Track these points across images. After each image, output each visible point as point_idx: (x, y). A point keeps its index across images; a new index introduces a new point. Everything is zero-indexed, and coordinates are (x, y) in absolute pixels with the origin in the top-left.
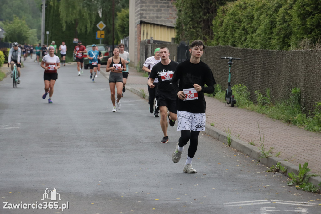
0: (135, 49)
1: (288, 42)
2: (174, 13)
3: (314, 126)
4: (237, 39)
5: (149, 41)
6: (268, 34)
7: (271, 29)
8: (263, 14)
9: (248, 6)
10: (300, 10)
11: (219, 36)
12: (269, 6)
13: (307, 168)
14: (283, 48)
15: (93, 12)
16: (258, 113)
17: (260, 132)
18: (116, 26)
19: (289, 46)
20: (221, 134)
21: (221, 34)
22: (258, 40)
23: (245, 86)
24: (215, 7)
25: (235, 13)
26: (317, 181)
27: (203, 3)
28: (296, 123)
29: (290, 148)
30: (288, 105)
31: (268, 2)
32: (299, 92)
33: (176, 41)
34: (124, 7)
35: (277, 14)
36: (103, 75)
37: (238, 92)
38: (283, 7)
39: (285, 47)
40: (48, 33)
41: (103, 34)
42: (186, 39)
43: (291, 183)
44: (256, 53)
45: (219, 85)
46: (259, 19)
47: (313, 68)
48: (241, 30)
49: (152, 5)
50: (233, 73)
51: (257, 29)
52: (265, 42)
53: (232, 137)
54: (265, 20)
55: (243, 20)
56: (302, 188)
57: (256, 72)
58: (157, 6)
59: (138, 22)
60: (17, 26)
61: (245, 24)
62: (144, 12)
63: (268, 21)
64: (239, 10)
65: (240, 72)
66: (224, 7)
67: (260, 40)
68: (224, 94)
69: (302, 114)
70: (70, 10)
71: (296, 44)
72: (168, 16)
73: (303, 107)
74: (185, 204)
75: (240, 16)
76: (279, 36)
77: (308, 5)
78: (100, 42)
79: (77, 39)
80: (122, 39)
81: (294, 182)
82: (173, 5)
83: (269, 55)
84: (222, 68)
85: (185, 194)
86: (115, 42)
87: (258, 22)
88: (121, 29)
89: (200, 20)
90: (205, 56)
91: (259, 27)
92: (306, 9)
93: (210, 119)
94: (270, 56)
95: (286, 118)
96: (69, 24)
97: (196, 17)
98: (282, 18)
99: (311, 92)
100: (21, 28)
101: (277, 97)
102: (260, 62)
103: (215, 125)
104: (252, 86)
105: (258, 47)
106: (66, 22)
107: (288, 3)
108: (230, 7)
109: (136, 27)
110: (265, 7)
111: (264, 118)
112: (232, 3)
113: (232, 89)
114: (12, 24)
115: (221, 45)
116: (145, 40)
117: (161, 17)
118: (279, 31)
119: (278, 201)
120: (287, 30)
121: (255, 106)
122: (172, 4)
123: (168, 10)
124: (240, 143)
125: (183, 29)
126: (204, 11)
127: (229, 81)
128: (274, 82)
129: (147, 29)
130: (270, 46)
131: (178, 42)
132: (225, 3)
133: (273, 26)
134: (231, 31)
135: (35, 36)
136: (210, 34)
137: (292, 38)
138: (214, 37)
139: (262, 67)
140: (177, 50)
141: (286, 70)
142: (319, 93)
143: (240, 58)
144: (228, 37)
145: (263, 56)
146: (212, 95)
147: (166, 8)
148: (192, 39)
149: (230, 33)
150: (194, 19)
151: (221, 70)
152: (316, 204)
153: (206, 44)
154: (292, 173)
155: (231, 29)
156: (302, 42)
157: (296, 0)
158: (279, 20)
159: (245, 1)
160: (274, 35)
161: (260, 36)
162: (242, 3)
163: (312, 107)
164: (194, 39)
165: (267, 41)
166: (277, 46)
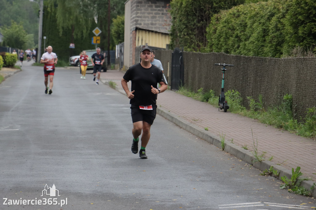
0: (130, 54)
1: (280, 50)
2: (168, 20)
3: (306, 131)
4: (230, 46)
6: (261, 41)
7: (264, 36)
8: (255, 23)
9: (241, 15)
10: (292, 18)
11: (212, 43)
12: (262, 14)
13: (299, 172)
14: (275, 55)
15: (90, 19)
16: (250, 118)
17: (254, 137)
18: (112, 32)
19: (282, 53)
20: (215, 138)
21: (214, 41)
22: (251, 47)
23: (238, 92)
24: (209, 15)
25: (229, 21)
26: (309, 185)
27: (197, 11)
28: (288, 128)
29: (282, 153)
30: (279, 110)
31: (261, 11)
32: (290, 99)
33: (170, 47)
34: (119, 13)
35: (270, 22)
37: (231, 97)
38: (276, 16)
39: (277, 55)
40: (45, 38)
41: (98, 40)
42: (180, 45)
43: (284, 187)
44: (249, 60)
45: (212, 91)
46: (253, 27)
47: (305, 75)
48: (234, 38)
49: (148, 12)
50: (226, 79)
51: (250, 36)
52: (258, 49)
53: (226, 142)
54: (258, 28)
55: (236, 28)
56: (294, 191)
57: (249, 78)
58: (152, 13)
59: (133, 28)
60: (15, 31)
61: (238, 32)
62: (139, 19)
63: (261, 29)
64: (233, 18)
65: (233, 79)
66: (218, 15)
67: (253, 47)
68: (217, 99)
69: (293, 120)
70: (67, 15)
71: (288, 52)
72: (163, 23)
73: (294, 113)
74: (181, 205)
75: (233, 24)
76: (272, 43)
77: (300, 14)
79: (73, 44)
80: (118, 45)
81: (286, 185)
82: (168, 12)
83: (261, 62)
84: (216, 74)
85: (181, 196)
86: (111, 48)
87: (250, 30)
88: (116, 35)
89: (194, 28)
90: (199, 62)
91: (252, 35)
92: (299, 18)
93: (204, 124)
94: (263, 63)
95: (278, 123)
96: (66, 29)
97: (190, 24)
98: (275, 27)
99: (302, 98)
100: (19, 33)
101: (269, 103)
102: (253, 69)
103: (209, 129)
104: (244, 92)
105: (251, 54)
106: (63, 28)
107: (281, 12)
108: (223, 15)
109: (131, 33)
110: (258, 16)
111: (257, 123)
112: (225, 11)
113: (225, 94)
114: (9, 28)
115: (214, 52)
116: (140, 46)
117: (155, 24)
118: (271, 39)
119: (271, 203)
120: (279, 38)
121: (248, 111)
122: (166, 11)
123: (163, 17)
124: (233, 147)
125: (178, 36)
126: (198, 19)
127: (222, 87)
128: (267, 88)
129: (142, 35)
130: (263, 53)
131: (172, 49)
132: (218, 11)
133: (266, 34)
134: (224, 38)
135: (32, 41)
136: (204, 41)
137: (284, 46)
138: (207, 44)
139: (255, 73)
140: (171, 56)
141: (278, 77)
142: (310, 100)
143: (233, 64)
144: (221, 45)
145: (256, 63)
146: (205, 100)
147: (161, 15)
148: (186, 46)
149: (223, 40)
150: (188, 26)
151: (214, 76)
152: (308, 207)
153: (200, 50)
154: (285, 177)
155: (224, 36)
156: (295, 50)
157: (289, 9)
158: (272, 28)
159: (238, 10)
160: (266, 43)
161: (253, 44)
162: (235, 11)
163: (303, 113)
164: (188, 46)
165: (260, 48)
166: (270, 53)
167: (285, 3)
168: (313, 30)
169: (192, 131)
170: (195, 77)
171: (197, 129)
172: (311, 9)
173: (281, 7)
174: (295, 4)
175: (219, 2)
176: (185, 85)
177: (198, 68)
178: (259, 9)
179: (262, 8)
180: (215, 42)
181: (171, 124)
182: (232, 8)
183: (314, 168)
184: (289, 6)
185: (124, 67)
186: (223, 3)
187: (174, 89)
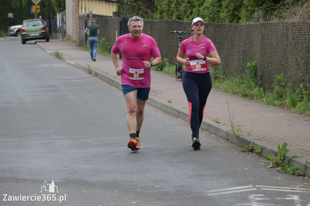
0: (73, 23)
1: (238, 15)
3: (274, 100)
4: (182, 12)
5: (88, 16)
6: (217, 7)
11: (162, 9)
13: (286, 149)
14: (233, 20)
18: (52, 1)
19: (239, 18)
20: (181, 111)
21: (165, 7)
22: (206, 13)
26: (300, 163)
28: (254, 97)
29: (257, 126)
30: (243, 78)
32: (254, 66)
33: (117, 15)
36: (43, 50)
39: (235, 20)
41: (38, 9)
42: (127, 12)
43: (271, 165)
45: (166, 59)
47: (270, 41)
48: (186, 4)
51: (203, 2)
52: (213, 15)
56: (283, 170)
67: (208, 13)
68: (174, 68)
69: (259, 88)
73: (259, 81)
76: (229, 8)
78: (36, 16)
79: (12, 14)
80: (59, 13)
81: (273, 164)
84: (169, 42)
86: (51, 16)
88: (57, 4)
90: (149, 30)
93: (165, 95)
94: (221, 29)
95: (242, 92)
99: (268, 65)
101: (230, 71)
102: (211, 36)
103: (172, 101)
105: (207, 20)
111: (219, 92)
116: (84, 14)
118: (228, 4)
120: (236, 3)
125: (124, 3)
128: (227, 55)
129: (85, 3)
131: (119, 16)
134: (175, 5)
136: (152, 8)
137: (242, 10)
138: (157, 11)
140: (119, 24)
141: (239, 44)
142: (277, 67)
143: (188, 31)
144: (172, 11)
145: (214, 29)
146: (159, 69)
148: (134, 13)
149: (174, 6)
151: (167, 44)
152: (305, 189)
153: (148, 17)
154: (271, 155)
155: (175, 2)
160: (223, 8)
161: (208, 10)
163: (269, 81)
164: (136, 13)
165: (215, 14)
166: (227, 19)
169: (153, 104)
171: (159, 101)
180: (165, 8)
183: (298, 142)
185: (67, 36)
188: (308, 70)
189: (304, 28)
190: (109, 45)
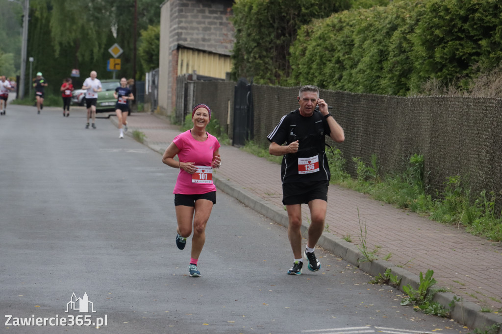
0: (168, 88)
1: (406, 84)
2: (230, 34)
3: (444, 213)
4: (327, 77)
5: (190, 77)
6: (376, 70)
7: (380, 62)
8: (367, 40)
9: (345, 26)
11: (299, 71)
12: (378, 27)
13: (432, 279)
14: (398, 92)
15: (104, 30)
16: (357, 192)
17: (361, 222)
19: (408, 89)
21: (303, 68)
23: (338, 150)
24: (295, 26)
25: (326, 36)
26: (446, 300)
27: (276, 21)
28: (417, 208)
29: (405, 248)
30: (404, 180)
31: (376, 21)
32: (421, 161)
33: (232, 77)
34: (151, 22)
35: (390, 39)
38: (399, 29)
39: (401, 91)
40: (31, 59)
41: (118, 64)
42: (248, 74)
43: (407, 302)
44: (356, 98)
46: (363, 46)
47: (445, 124)
48: (333, 64)
49: (197, 20)
51: (358, 62)
52: (370, 82)
54: (372, 49)
55: (337, 47)
56: (423, 309)
57: (356, 128)
58: (204, 23)
59: (174, 46)
61: (341, 54)
62: (184, 31)
63: (376, 50)
64: (332, 32)
66: (309, 26)
67: (363, 78)
69: (425, 195)
70: (68, 24)
71: (418, 87)
72: (221, 38)
73: (427, 185)
74: (242, 330)
75: (332, 42)
77: (438, 27)
78: (114, 75)
79: (77, 71)
80: (149, 72)
81: (411, 300)
82: (229, 21)
83: (376, 102)
85: (242, 315)
86: (137, 76)
87: (359, 52)
88: (146, 57)
89: (270, 46)
90: (277, 102)
91: (362, 59)
92: (435, 33)
94: (378, 103)
95: (401, 200)
96: (66, 46)
97: (264, 40)
98: (397, 47)
99: (440, 161)
101: (388, 168)
102: (363, 114)
104: (349, 151)
105: (360, 90)
106: (61, 44)
107: (407, 24)
108: (317, 27)
109: (170, 54)
110: (372, 29)
111: (368, 200)
112: (320, 20)
116: (185, 75)
117: (209, 40)
118: (392, 66)
119: (386, 328)
120: (405, 65)
121: (354, 181)
122: (227, 19)
123: (221, 29)
124: (329, 238)
125: (244, 59)
126: (277, 32)
128: (384, 144)
129: (187, 58)
130: (379, 88)
131: (235, 79)
132: (310, 21)
133: (384, 57)
134: (318, 64)
135: (10, 65)
136: (286, 68)
137: (413, 77)
138: (291, 73)
139: (365, 120)
140: (234, 91)
141: (402, 127)
142: (452, 164)
143: (332, 106)
144: (313, 74)
145: (367, 104)
147: (218, 26)
148: (258, 75)
149: (316, 67)
150: (261, 43)
153: (279, 83)
154: (409, 286)
155: (318, 61)
156: (428, 85)
157: (420, 19)
158: (393, 49)
159: (341, 19)
160: (384, 72)
161: (363, 74)
162: (336, 21)
163: (441, 185)
164: (261, 76)
165: (374, 81)
166: (389, 89)
167: (414, 10)
168: (458, 53)
169: (264, 212)
170: (271, 125)
171: (273, 209)
172: (455, 19)
173: (408, 16)
174: (430, 11)
175: (310, 6)
176: (255, 137)
177: (275, 111)
178: (373, 18)
179: (378, 16)
180: (303, 70)
181: (231, 200)
182: (330, 16)
183: (457, 272)
184: (420, 14)
185: (158, 108)
186: (317, 7)
187: (237, 144)
188: (494, 169)
189: (491, 107)
190: (217, 124)
